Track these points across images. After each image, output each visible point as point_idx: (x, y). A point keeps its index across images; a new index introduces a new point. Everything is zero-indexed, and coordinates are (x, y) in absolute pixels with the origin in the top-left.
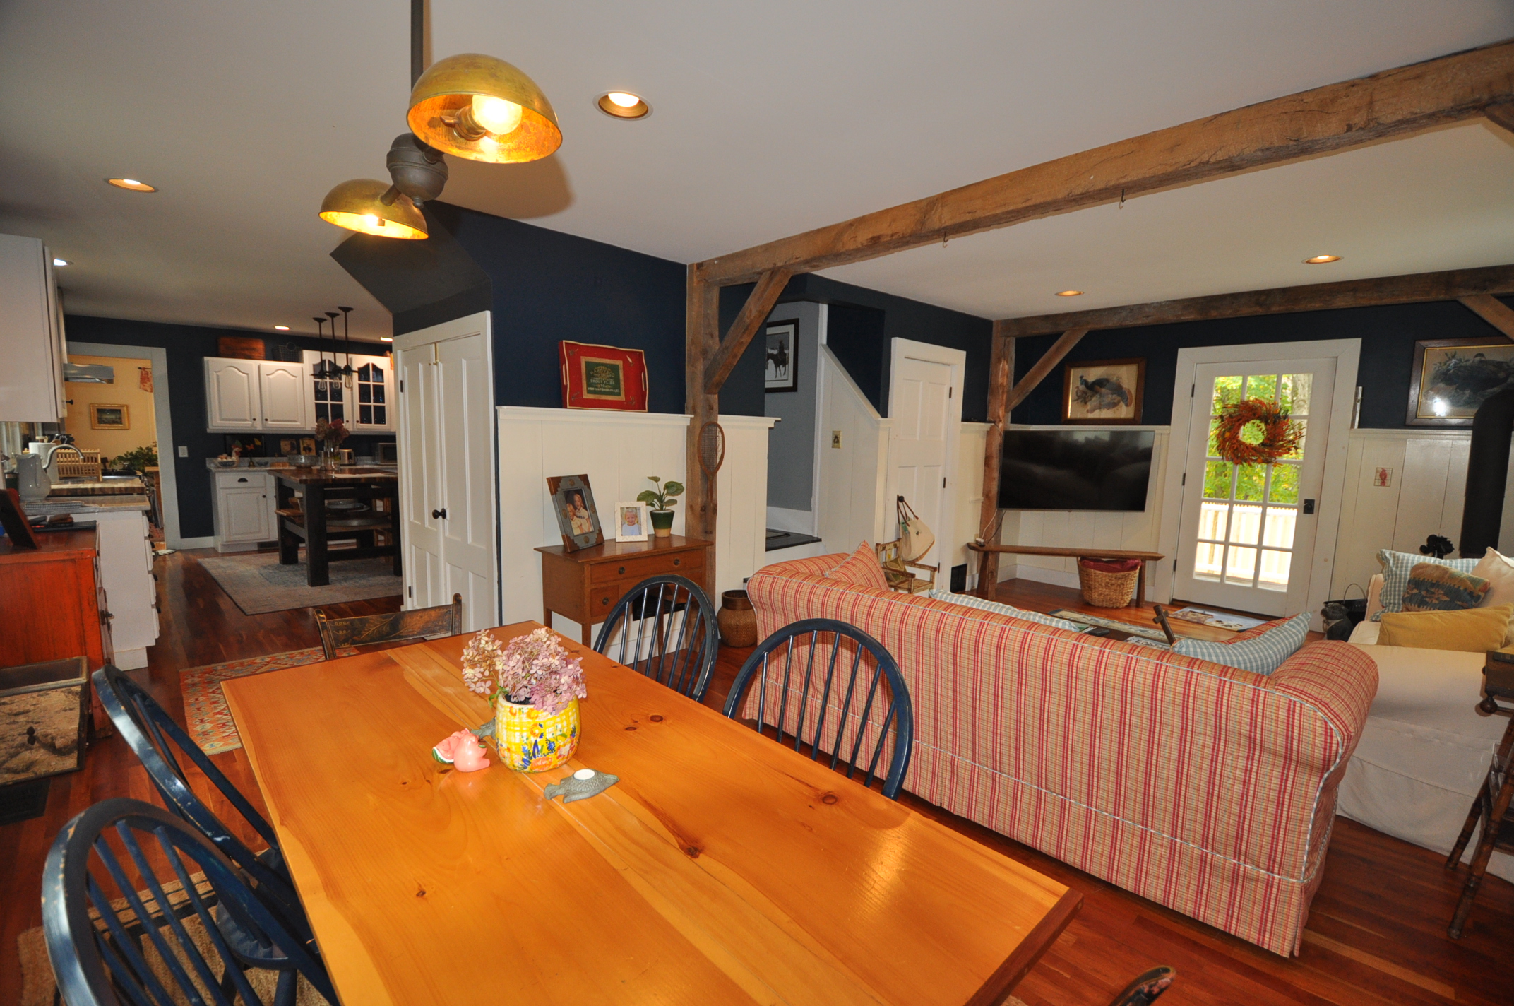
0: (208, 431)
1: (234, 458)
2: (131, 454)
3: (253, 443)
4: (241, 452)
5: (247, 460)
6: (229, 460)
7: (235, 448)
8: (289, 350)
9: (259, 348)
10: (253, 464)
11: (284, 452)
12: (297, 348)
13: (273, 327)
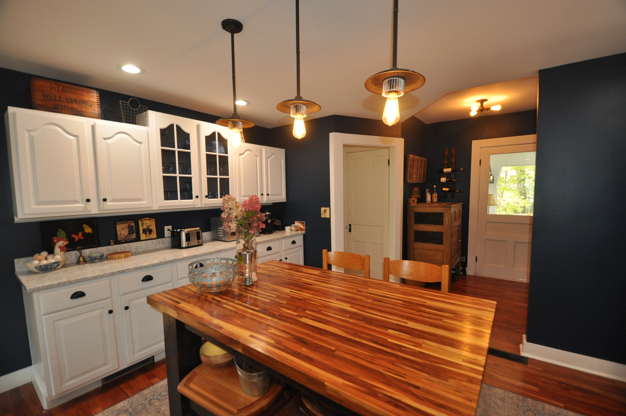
0: (17, 220)
1: (58, 256)
3: (82, 230)
4: (66, 246)
5: (76, 254)
6: (51, 260)
7: (58, 241)
8: (131, 108)
9: (91, 102)
10: (84, 258)
11: (121, 238)
12: (142, 107)
13: (119, 68)
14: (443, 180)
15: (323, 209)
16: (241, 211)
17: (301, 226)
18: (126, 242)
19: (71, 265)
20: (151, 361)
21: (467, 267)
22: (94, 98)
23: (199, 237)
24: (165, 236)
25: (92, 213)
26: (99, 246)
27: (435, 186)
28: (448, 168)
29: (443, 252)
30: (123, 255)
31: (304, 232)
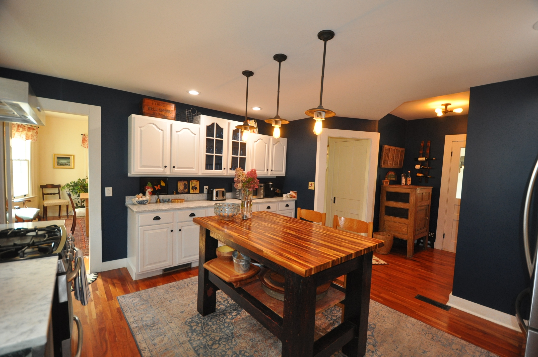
0: (129, 175)
1: (148, 197)
2: (74, 182)
3: (160, 184)
4: (152, 192)
5: (156, 197)
6: (144, 198)
7: (148, 188)
8: (192, 114)
9: (171, 111)
10: (160, 200)
11: (179, 191)
12: (197, 113)
13: (188, 92)
14: (418, 167)
15: (310, 183)
16: (245, 177)
17: (294, 195)
18: (182, 193)
19: (153, 203)
20: (190, 266)
21: (435, 241)
22: (173, 108)
23: (223, 195)
24: (204, 192)
25: (167, 174)
26: (167, 194)
27: (409, 172)
28: (423, 157)
29: (408, 225)
30: (180, 201)
31: (296, 199)
